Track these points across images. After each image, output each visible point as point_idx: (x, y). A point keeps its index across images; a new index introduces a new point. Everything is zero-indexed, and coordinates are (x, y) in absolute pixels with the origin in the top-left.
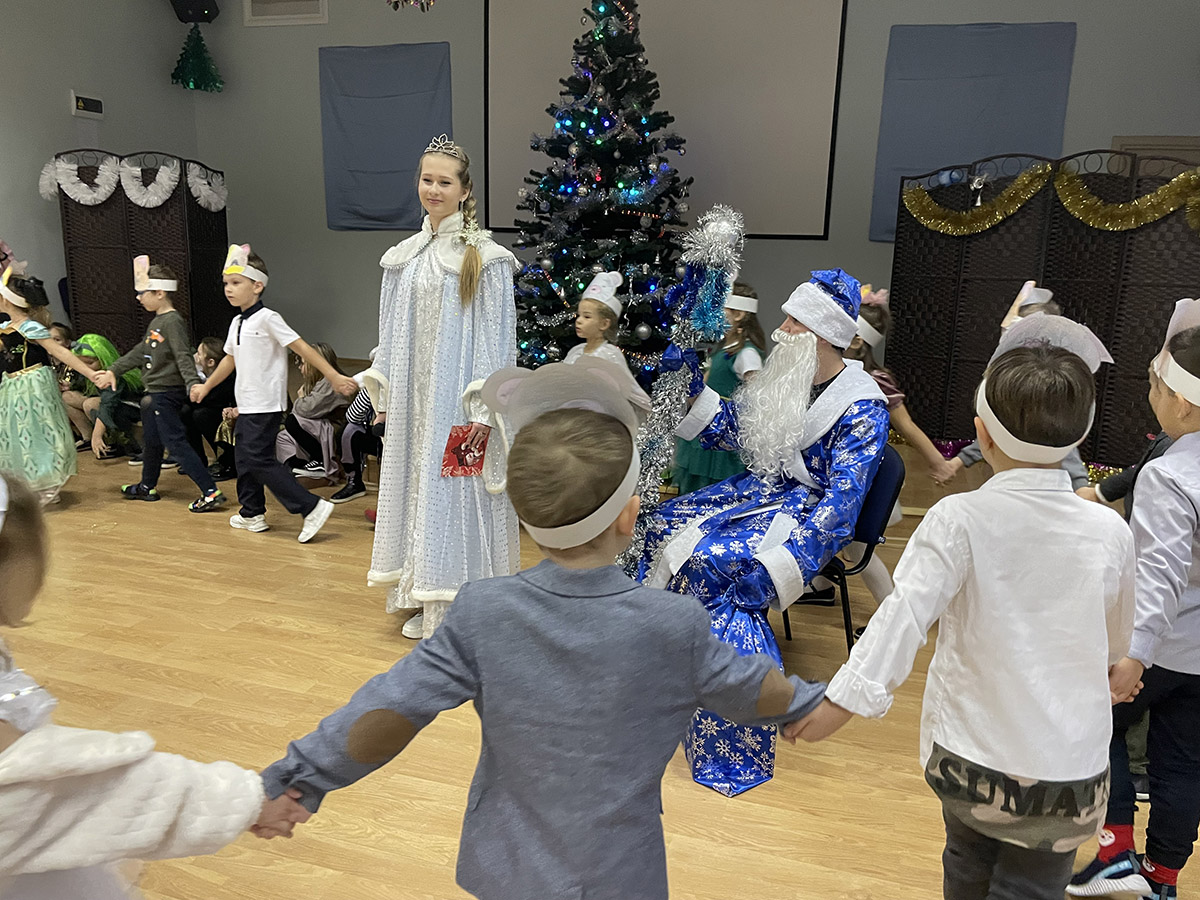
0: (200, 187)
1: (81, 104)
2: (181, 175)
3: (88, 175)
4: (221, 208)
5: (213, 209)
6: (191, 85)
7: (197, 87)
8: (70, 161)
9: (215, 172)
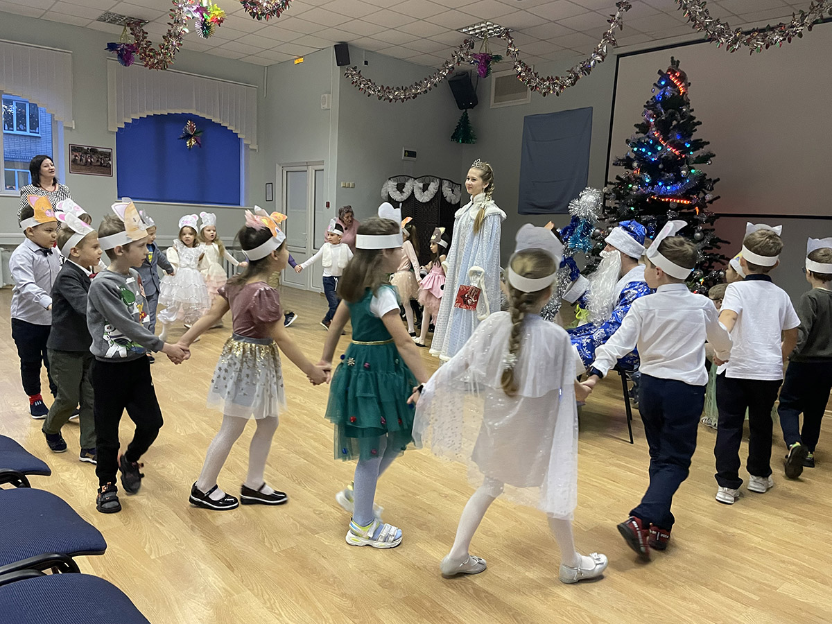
0: (447, 192)
1: (407, 153)
2: (439, 187)
3: (400, 188)
4: (457, 202)
5: (453, 203)
6: (460, 141)
7: (463, 142)
8: (394, 181)
9: (458, 184)
